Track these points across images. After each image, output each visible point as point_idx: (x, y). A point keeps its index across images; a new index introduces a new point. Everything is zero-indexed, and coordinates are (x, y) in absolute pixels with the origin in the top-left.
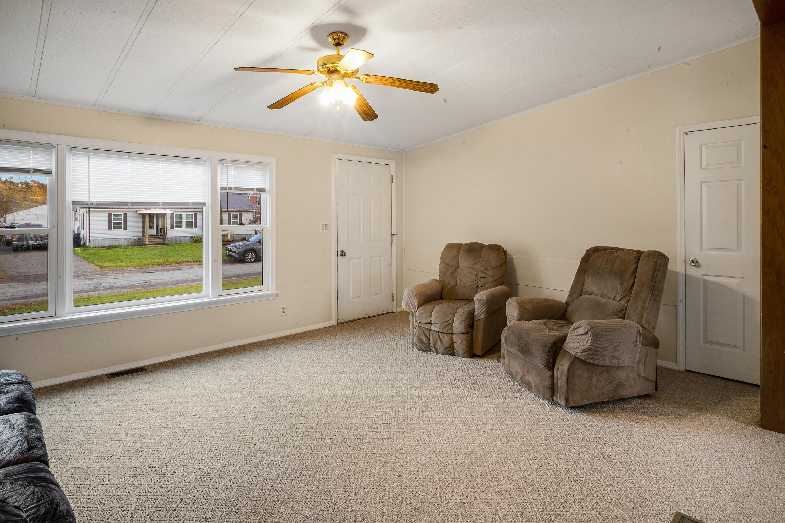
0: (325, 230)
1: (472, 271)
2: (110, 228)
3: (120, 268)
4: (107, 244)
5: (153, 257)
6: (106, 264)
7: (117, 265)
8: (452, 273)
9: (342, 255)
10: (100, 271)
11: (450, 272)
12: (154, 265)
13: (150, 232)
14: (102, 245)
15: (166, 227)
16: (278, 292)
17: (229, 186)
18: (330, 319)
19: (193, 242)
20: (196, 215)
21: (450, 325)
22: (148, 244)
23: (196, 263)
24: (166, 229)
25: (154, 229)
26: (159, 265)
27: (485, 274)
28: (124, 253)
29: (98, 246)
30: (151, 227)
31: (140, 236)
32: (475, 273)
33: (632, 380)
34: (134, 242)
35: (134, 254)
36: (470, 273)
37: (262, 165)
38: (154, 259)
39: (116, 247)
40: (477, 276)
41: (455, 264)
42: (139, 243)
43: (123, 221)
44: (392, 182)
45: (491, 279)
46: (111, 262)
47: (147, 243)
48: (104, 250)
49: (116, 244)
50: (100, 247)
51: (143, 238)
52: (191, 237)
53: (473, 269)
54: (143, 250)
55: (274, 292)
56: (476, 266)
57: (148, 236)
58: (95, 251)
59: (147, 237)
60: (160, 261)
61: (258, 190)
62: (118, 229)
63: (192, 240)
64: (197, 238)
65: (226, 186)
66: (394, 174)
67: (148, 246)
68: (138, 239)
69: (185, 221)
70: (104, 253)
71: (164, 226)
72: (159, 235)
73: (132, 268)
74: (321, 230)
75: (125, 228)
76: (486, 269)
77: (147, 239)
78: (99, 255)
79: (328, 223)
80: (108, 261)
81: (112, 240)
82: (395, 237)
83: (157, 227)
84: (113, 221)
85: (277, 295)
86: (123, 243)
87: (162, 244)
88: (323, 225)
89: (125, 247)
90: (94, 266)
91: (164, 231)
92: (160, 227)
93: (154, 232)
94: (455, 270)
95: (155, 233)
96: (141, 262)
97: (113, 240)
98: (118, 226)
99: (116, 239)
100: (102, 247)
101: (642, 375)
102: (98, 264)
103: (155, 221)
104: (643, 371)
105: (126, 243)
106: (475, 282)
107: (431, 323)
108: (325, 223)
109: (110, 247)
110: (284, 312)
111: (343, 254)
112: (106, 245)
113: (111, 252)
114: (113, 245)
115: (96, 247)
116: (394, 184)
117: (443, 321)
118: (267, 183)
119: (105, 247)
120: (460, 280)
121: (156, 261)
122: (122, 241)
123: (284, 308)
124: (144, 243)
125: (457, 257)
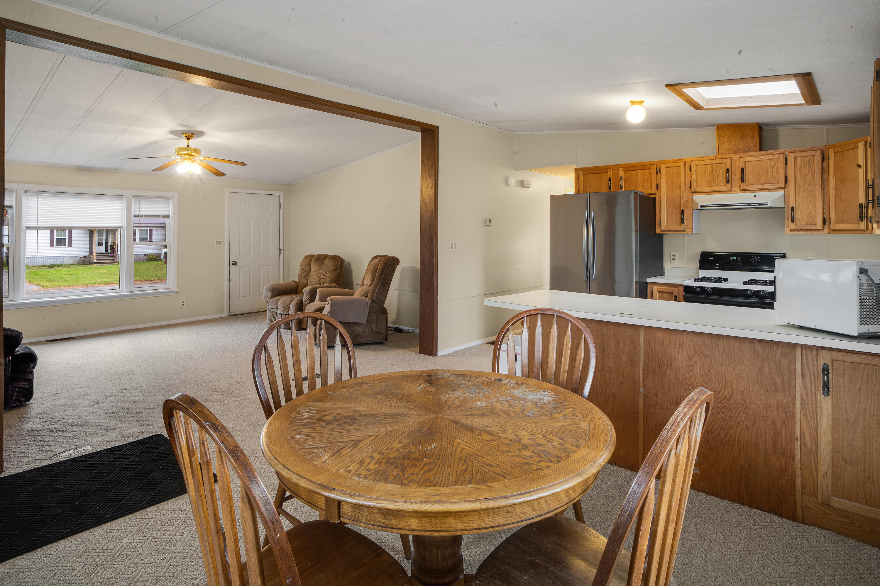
0: (219, 246)
1: (318, 274)
2: (52, 245)
3: (63, 287)
4: (48, 262)
5: (101, 276)
6: (47, 284)
7: (59, 284)
8: (305, 275)
9: (233, 264)
10: (40, 290)
11: (304, 275)
12: (101, 284)
13: (97, 249)
14: (43, 264)
15: (116, 244)
16: (178, 290)
17: (140, 214)
18: (223, 312)
19: (147, 261)
20: (151, 231)
21: (287, 309)
22: (95, 263)
23: (147, 282)
24: (116, 246)
25: (102, 246)
26: (106, 284)
27: (325, 275)
28: (67, 272)
29: (37, 265)
30: (100, 244)
31: (87, 254)
32: (319, 275)
33: (367, 333)
34: (80, 261)
35: (79, 273)
36: (316, 275)
37: (167, 199)
38: (101, 278)
39: (59, 266)
40: (320, 277)
41: (308, 269)
42: (86, 261)
43: (67, 238)
44: (280, 208)
45: (328, 280)
46: (52, 281)
47: (95, 261)
48: (45, 268)
49: (59, 262)
50: (40, 266)
51: (90, 256)
52: (145, 255)
53: (318, 273)
54: (90, 269)
55: (175, 289)
56: (320, 271)
57: (96, 253)
58: (35, 270)
59: (94, 254)
60: (107, 280)
61: (164, 216)
62: (62, 245)
63: (147, 259)
64: (152, 256)
65: (138, 214)
66: (282, 202)
67: (95, 265)
68: (85, 257)
69: (139, 237)
70: (45, 272)
71: (114, 243)
72: (108, 253)
73: (76, 287)
74: (216, 245)
75: (70, 245)
76: (326, 273)
77: (95, 257)
78: (39, 274)
79: (221, 240)
80: (49, 280)
81: (54, 258)
82: (282, 251)
83: (107, 243)
84: (55, 238)
85: (177, 292)
86: (67, 261)
87: (112, 263)
88: (217, 242)
89: (69, 265)
90: (33, 285)
91: (115, 249)
92: (110, 244)
93: (103, 249)
94: (308, 274)
95: (104, 251)
96: (86, 281)
97: (56, 258)
98: (61, 242)
99: (59, 258)
100: (43, 266)
101: (374, 330)
102: (38, 283)
103: (104, 238)
104: (375, 328)
105: (71, 262)
106: (319, 282)
107: (277, 308)
108: (219, 240)
109: (52, 266)
110: (183, 305)
111: (235, 263)
112: (47, 264)
113: (53, 271)
114: (55, 264)
115: (35, 266)
116: (282, 210)
117: (284, 306)
118: (171, 211)
119: (45, 266)
120: (310, 280)
121: (104, 280)
122: (66, 259)
123: (183, 302)
124: (91, 262)
125: (309, 264)
